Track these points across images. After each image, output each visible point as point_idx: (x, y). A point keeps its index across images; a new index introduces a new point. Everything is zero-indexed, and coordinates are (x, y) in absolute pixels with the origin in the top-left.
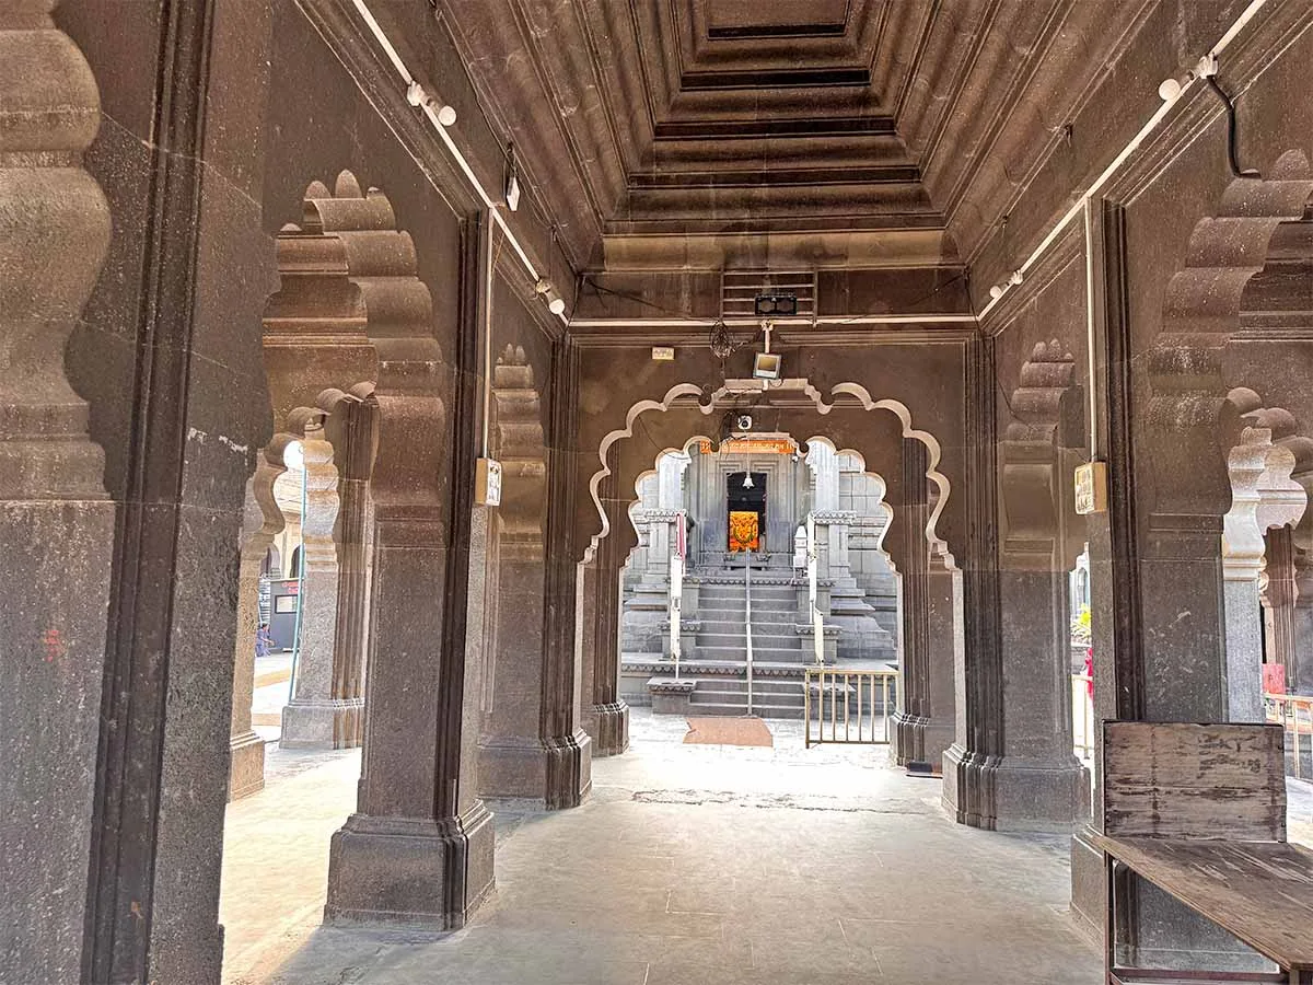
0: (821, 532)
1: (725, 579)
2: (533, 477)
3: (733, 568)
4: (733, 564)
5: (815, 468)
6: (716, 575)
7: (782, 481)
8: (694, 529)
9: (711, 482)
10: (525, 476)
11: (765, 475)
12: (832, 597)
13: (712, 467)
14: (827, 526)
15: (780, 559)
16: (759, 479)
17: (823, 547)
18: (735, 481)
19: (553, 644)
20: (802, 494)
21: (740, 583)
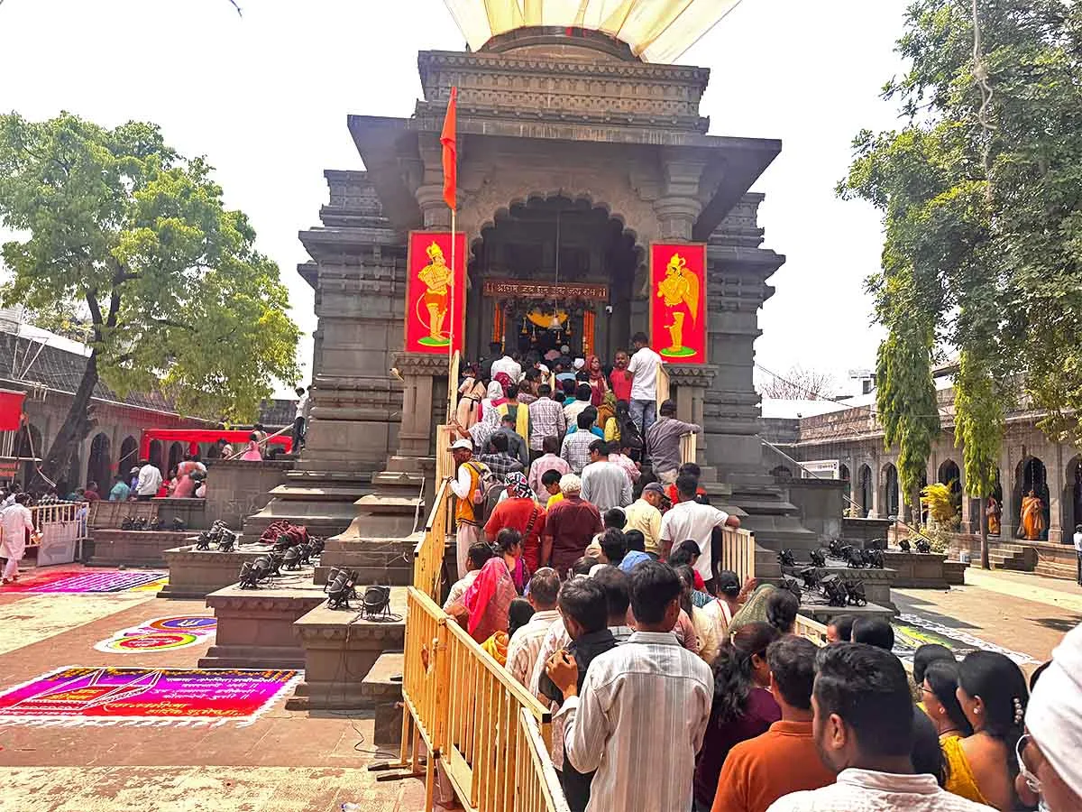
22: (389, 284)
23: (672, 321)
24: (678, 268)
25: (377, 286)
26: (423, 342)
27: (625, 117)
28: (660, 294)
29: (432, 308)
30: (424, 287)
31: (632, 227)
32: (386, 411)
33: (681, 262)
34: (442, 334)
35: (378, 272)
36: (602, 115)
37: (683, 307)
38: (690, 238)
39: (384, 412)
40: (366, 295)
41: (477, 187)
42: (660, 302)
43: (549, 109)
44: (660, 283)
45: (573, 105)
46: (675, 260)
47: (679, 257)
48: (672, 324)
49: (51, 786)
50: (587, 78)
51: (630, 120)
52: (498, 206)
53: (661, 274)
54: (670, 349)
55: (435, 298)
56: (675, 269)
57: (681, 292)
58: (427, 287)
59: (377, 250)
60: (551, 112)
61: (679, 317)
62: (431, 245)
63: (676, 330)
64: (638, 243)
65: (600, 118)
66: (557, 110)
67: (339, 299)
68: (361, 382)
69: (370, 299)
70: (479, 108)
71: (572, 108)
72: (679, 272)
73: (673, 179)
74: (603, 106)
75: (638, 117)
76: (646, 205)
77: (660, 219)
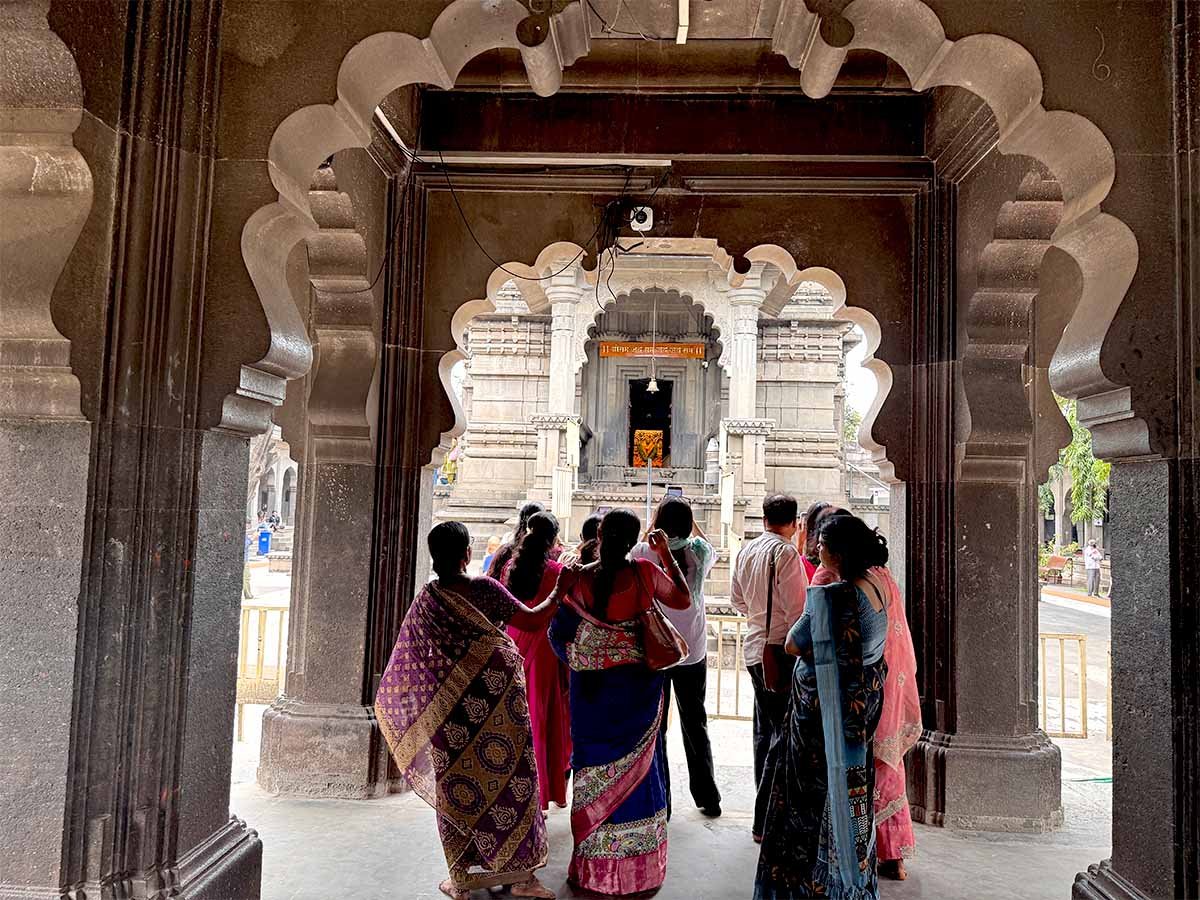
0: (735, 444)
1: (623, 496)
2: (60, 193)
3: (634, 484)
4: (634, 480)
5: (729, 370)
6: (615, 491)
7: (690, 389)
8: (592, 440)
9: (612, 389)
10: (42, 194)
11: (672, 382)
12: (746, 517)
13: (612, 373)
14: (741, 437)
15: (686, 475)
16: (666, 387)
17: (737, 461)
18: (637, 388)
19: (119, 637)
20: (711, 405)
21: (640, 500)
22: (524, 346)
25: (515, 348)
32: (523, 451)
35: (515, 336)
38: (757, 318)
39: (519, 451)
40: (506, 355)
52: (607, 299)
59: (514, 319)
64: (715, 324)
67: (485, 358)
68: (503, 428)
69: (509, 359)
76: (722, 294)
77: (733, 305)
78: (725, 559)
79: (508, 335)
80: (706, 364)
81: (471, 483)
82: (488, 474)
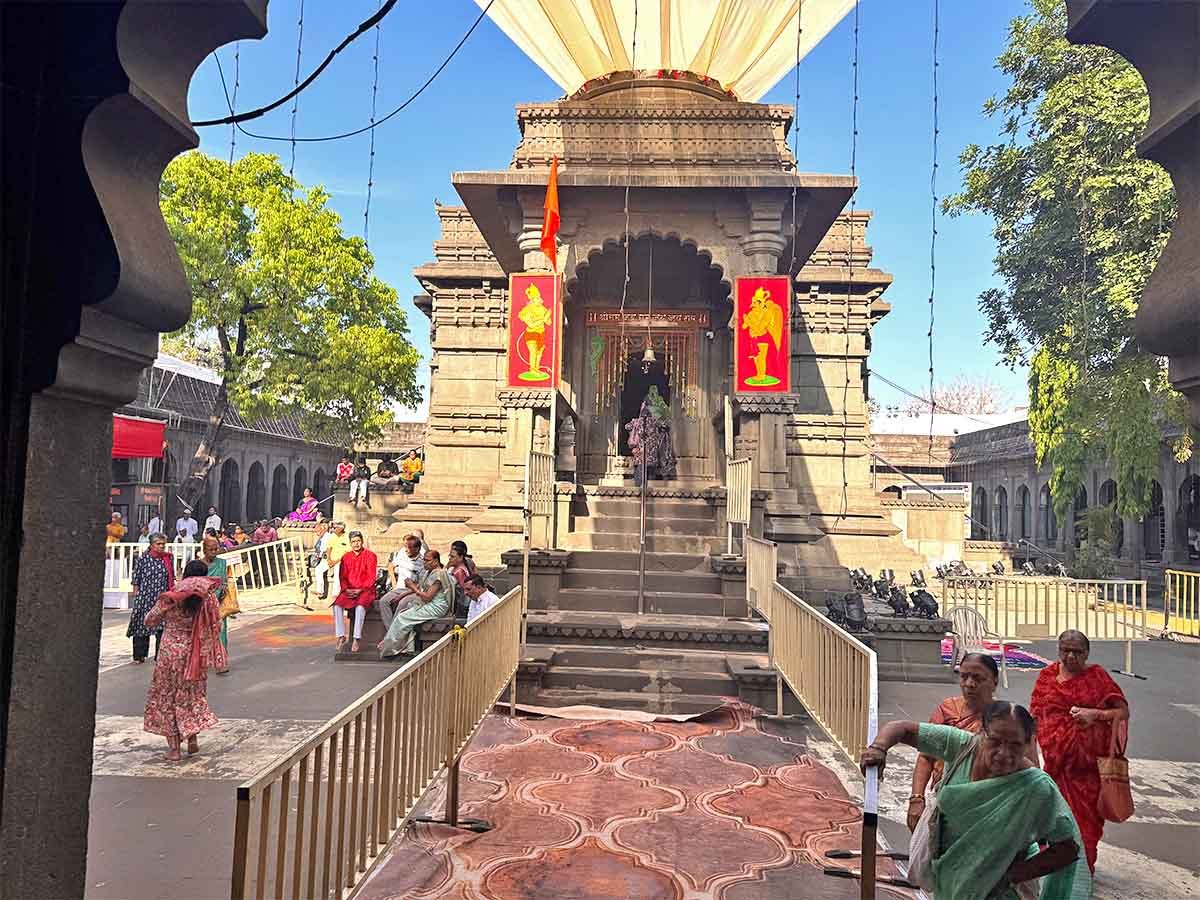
3: (625, 476)
4: (626, 471)
7: (692, 364)
12: (765, 515)
14: (757, 414)
15: (689, 465)
17: (751, 446)
21: (632, 494)
23: (756, 352)
24: (763, 300)
25: (486, 317)
26: (523, 376)
27: (711, 157)
28: (745, 326)
29: (531, 345)
30: (524, 326)
31: (719, 262)
32: (496, 438)
33: (765, 295)
34: (541, 369)
35: (487, 304)
36: (689, 157)
37: (767, 338)
38: (776, 270)
40: (476, 326)
41: (572, 230)
42: (744, 333)
43: (639, 154)
44: (745, 315)
45: (660, 148)
46: (760, 293)
47: (764, 290)
48: (756, 354)
49: (236, 729)
50: (674, 121)
51: (716, 161)
52: (591, 247)
53: (746, 308)
54: (755, 378)
55: (535, 336)
56: (760, 302)
57: (766, 324)
58: (526, 326)
59: (486, 283)
60: (640, 157)
61: (763, 347)
62: (529, 286)
63: (761, 361)
64: (724, 277)
65: (687, 160)
66: (647, 155)
67: (453, 330)
68: (473, 411)
69: (480, 330)
70: (572, 156)
71: (661, 152)
72: (763, 304)
73: (756, 216)
74: (690, 148)
75: (723, 158)
76: (733, 241)
77: (747, 254)
78: (740, 570)
79: (479, 303)
80: (711, 334)
81: (436, 476)
82: (457, 466)
